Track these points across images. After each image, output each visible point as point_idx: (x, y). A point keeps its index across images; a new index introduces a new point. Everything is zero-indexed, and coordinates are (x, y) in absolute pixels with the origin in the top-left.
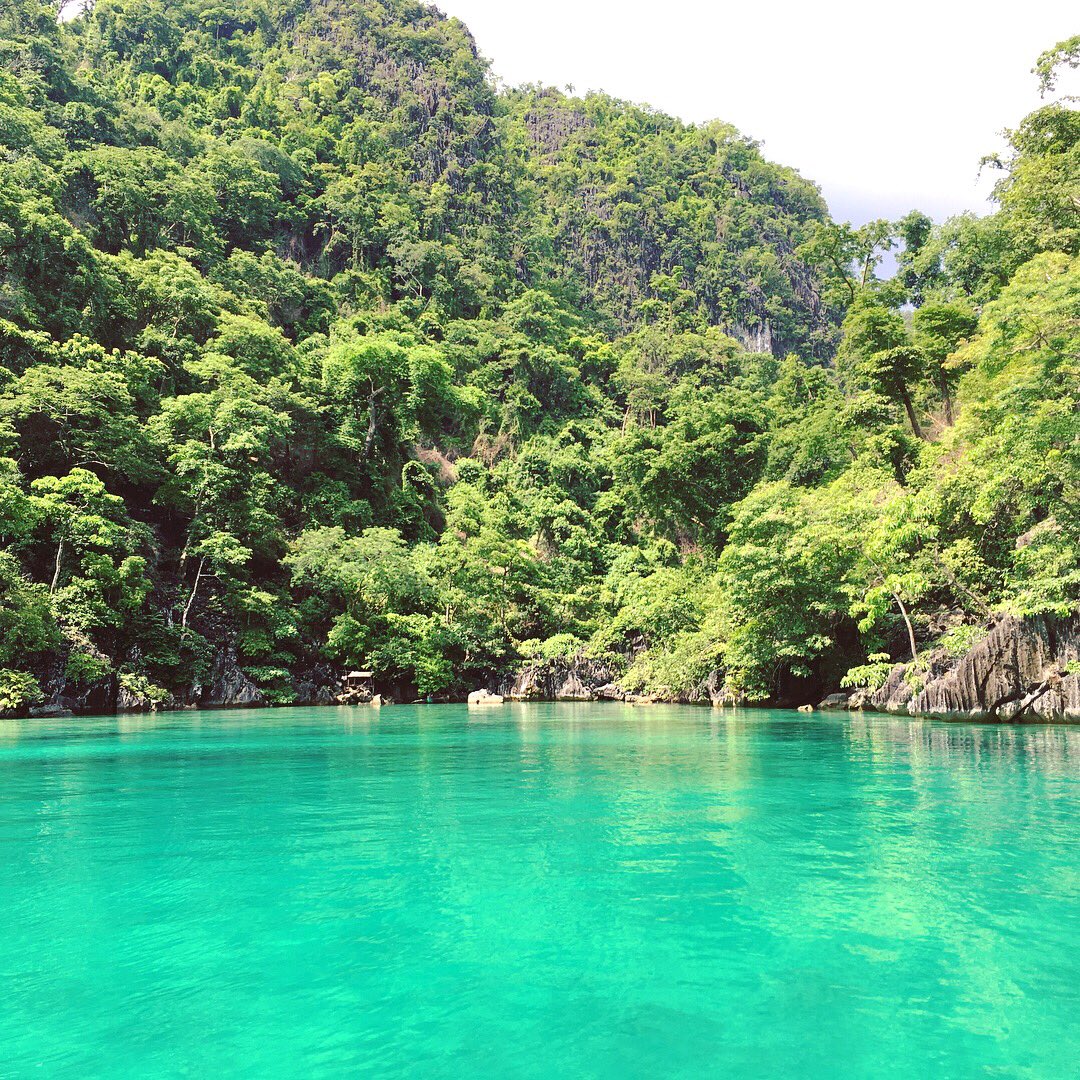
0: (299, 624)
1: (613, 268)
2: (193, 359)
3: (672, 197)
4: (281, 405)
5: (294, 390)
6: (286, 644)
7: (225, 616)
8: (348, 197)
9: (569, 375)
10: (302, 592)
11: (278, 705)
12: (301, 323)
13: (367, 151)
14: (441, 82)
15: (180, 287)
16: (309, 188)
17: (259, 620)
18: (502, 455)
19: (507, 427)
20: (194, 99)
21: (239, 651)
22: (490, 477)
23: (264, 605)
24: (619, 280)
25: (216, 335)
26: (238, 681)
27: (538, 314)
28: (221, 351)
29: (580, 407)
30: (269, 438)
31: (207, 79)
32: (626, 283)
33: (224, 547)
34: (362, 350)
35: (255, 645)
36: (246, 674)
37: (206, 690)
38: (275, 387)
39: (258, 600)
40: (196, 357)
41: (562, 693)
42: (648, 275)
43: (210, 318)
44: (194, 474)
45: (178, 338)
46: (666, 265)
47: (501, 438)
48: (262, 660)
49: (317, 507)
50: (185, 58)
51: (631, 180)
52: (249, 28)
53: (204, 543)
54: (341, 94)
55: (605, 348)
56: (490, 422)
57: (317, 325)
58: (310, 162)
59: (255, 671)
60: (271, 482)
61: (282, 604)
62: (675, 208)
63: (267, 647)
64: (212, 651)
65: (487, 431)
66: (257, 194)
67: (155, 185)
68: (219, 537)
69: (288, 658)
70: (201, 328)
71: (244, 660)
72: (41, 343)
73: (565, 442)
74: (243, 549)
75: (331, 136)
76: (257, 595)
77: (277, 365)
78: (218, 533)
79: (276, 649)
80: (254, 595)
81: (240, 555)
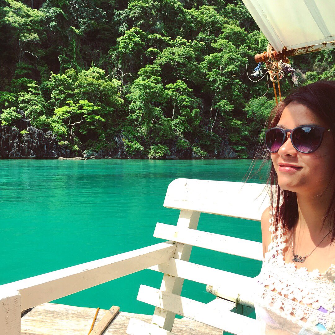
0: (249, 132)
2: (214, 42)
5: (248, 50)
6: (245, 138)
7: (224, 129)
11: (242, 158)
12: (250, 28)
15: (211, 17)
17: (236, 130)
18: (324, 69)
19: (327, 59)
21: (229, 140)
23: (238, 125)
25: (222, 33)
26: (229, 150)
28: (224, 38)
33: (225, 105)
35: (235, 138)
36: (232, 148)
37: (219, 153)
39: (236, 123)
40: (216, 41)
43: (220, 27)
44: (215, 81)
45: (210, 35)
47: (324, 63)
48: (237, 143)
49: (256, 91)
53: (218, 104)
56: (320, 58)
57: (256, 28)
59: (235, 147)
60: (240, 83)
61: (243, 125)
63: (239, 139)
64: (221, 140)
65: (318, 61)
68: (223, 102)
69: (246, 143)
71: (231, 143)
72: (168, 41)
74: (231, 106)
76: (236, 121)
78: (223, 101)
79: (242, 140)
80: (234, 121)
81: (230, 108)
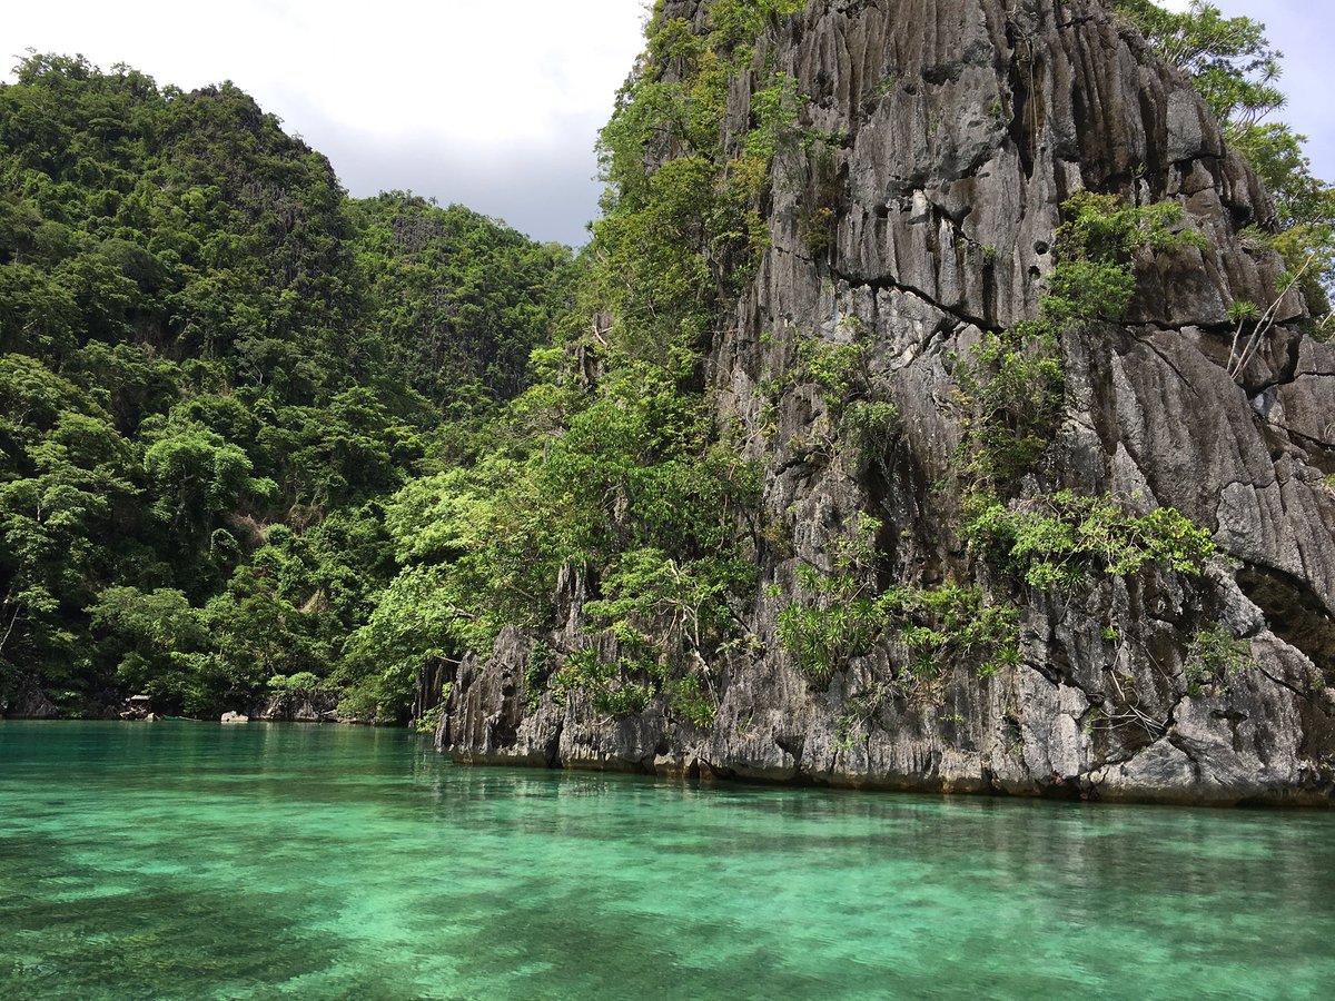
1: (457, 358)
3: (512, 303)
4: (101, 486)
8: (206, 294)
9: (381, 458)
10: (103, 631)
13: (226, 258)
14: (299, 205)
16: (170, 284)
20: (75, 196)
22: (293, 541)
24: (461, 367)
27: (360, 406)
29: (388, 484)
30: (86, 517)
31: (90, 178)
32: (466, 371)
34: (178, 446)
38: (100, 472)
41: (298, 716)
42: (486, 367)
46: (501, 359)
50: (72, 159)
51: (477, 286)
52: (135, 136)
54: (209, 206)
55: (414, 438)
58: (174, 262)
62: (514, 313)
66: (116, 296)
67: (20, 296)
70: (43, 418)
73: (364, 516)
75: (197, 240)
77: (105, 454)
